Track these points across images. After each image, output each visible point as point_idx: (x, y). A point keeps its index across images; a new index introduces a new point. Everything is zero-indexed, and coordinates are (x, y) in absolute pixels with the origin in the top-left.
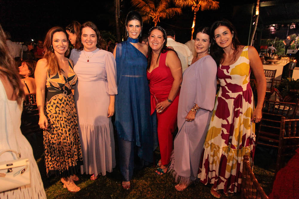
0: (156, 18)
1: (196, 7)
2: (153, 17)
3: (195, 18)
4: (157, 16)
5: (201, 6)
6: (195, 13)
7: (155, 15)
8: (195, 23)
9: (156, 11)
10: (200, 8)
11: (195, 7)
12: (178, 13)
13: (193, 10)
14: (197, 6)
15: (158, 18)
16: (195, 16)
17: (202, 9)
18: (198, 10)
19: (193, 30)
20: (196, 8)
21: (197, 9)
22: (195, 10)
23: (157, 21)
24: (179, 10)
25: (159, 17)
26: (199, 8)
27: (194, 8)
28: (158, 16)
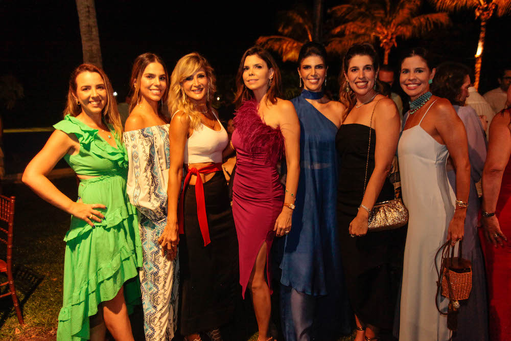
0: (389, 37)
1: (486, 9)
2: (381, 38)
3: (482, 35)
4: (390, 33)
5: (497, 6)
6: (483, 24)
7: (386, 32)
8: (484, 46)
9: (389, 23)
10: (496, 10)
11: (482, 9)
12: (442, 24)
13: (479, 17)
14: (487, 7)
15: (392, 38)
16: (483, 29)
17: (500, 12)
18: (491, 15)
19: (480, 61)
20: (485, 13)
21: (488, 14)
22: (483, 17)
23: (391, 44)
24: (442, 18)
25: (394, 36)
26: (492, 12)
27: (481, 11)
28: (392, 34)
